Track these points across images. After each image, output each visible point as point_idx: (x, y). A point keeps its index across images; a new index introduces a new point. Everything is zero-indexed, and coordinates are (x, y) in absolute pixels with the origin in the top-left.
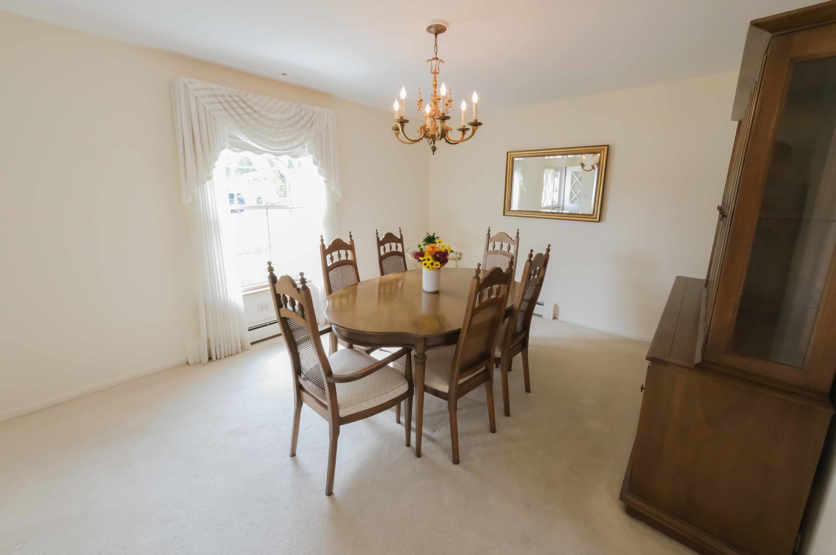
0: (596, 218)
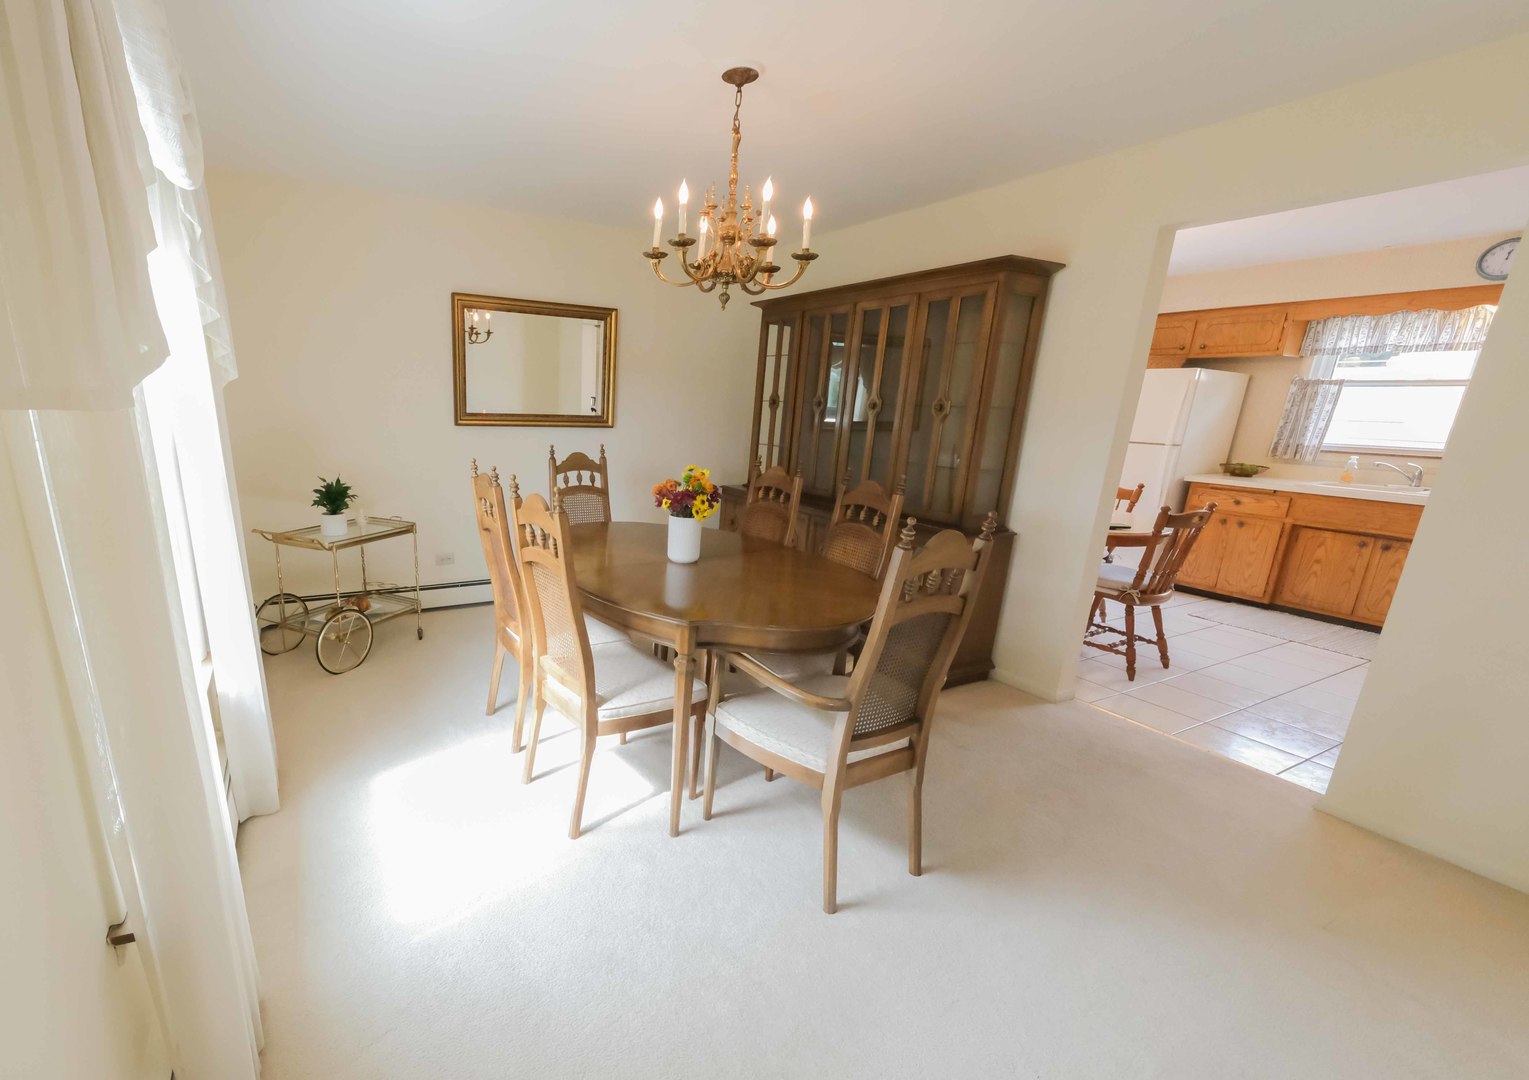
0: (607, 422)
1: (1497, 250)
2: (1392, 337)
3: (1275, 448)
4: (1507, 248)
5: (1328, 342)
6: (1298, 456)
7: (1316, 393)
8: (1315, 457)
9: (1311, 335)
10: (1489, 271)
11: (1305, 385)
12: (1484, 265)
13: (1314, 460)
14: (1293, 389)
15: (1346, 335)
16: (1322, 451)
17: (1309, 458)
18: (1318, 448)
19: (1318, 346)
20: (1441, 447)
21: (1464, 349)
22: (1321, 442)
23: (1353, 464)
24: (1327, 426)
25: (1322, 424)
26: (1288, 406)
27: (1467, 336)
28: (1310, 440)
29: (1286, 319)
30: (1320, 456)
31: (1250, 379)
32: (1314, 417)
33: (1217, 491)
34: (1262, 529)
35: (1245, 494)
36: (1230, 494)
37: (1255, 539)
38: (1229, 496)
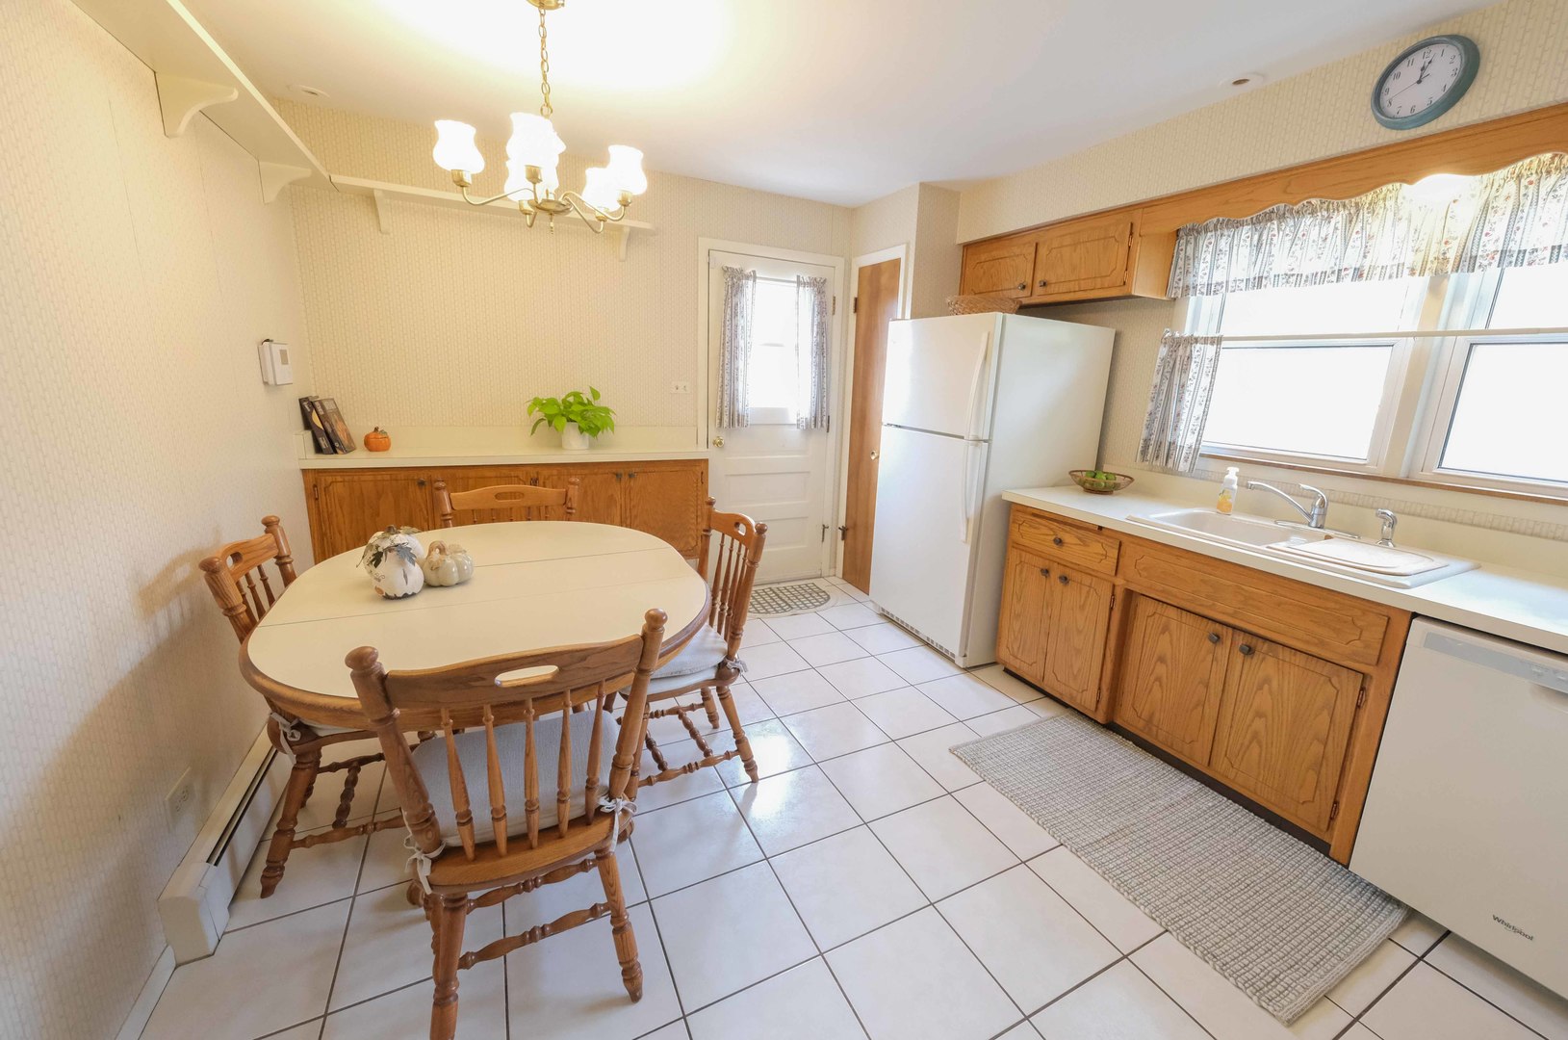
1: (1402, 68)
2: (1281, 262)
3: (1146, 447)
4: (1418, 59)
5: (1202, 272)
6: (1170, 461)
7: (1190, 358)
8: (1193, 464)
9: (1181, 263)
10: (1392, 110)
11: (1176, 344)
12: (1385, 99)
13: (1191, 470)
14: (1163, 351)
15: (1223, 260)
16: (1202, 455)
17: (1183, 466)
18: (1196, 450)
19: (1190, 280)
20: (1364, 456)
21: (1382, 276)
22: (1199, 442)
23: (1231, 482)
24: (1205, 413)
25: (1198, 411)
26: (1156, 380)
27: (1383, 253)
28: (1186, 439)
29: (1131, 234)
30: (1200, 463)
31: (1118, 336)
32: (1188, 397)
33: (1038, 520)
34: (1088, 592)
35: (1067, 528)
36: (1052, 527)
37: (1082, 608)
38: (1051, 529)
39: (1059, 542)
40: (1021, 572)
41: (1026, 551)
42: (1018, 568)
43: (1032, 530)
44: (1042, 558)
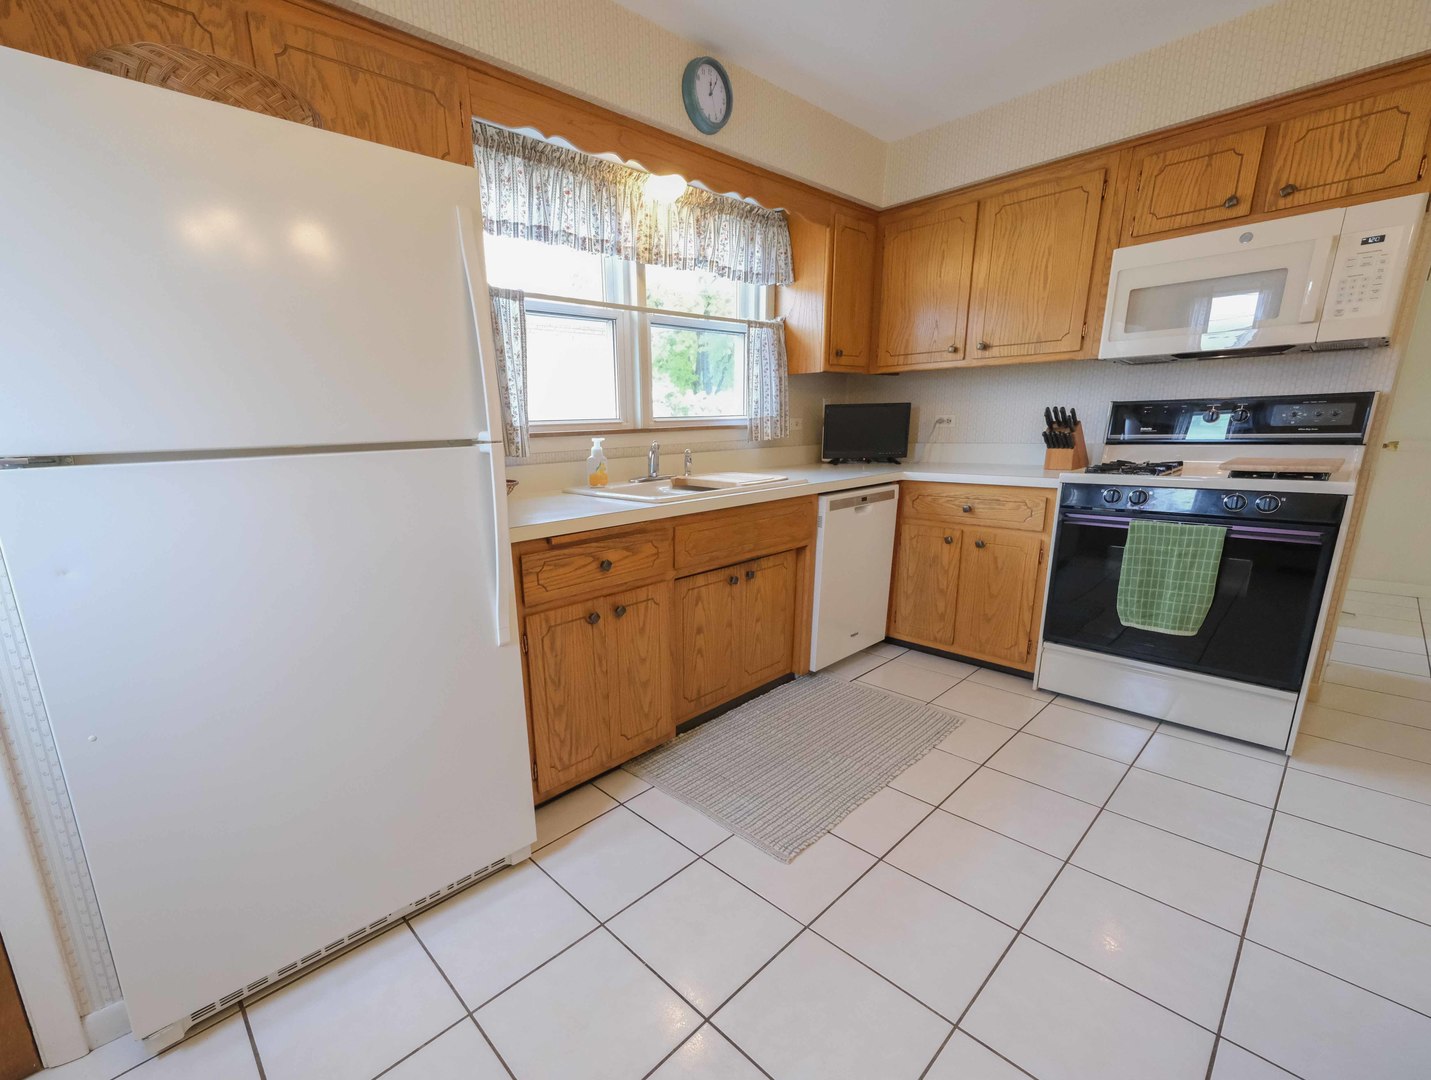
1: (700, 72)
4: (707, 72)
18: (527, 430)
23: (600, 453)
33: (566, 551)
34: (646, 608)
35: (610, 543)
36: (589, 551)
37: (642, 630)
38: (590, 555)
39: (605, 566)
40: (553, 643)
41: (555, 608)
42: (547, 642)
43: (561, 571)
44: (580, 602)
